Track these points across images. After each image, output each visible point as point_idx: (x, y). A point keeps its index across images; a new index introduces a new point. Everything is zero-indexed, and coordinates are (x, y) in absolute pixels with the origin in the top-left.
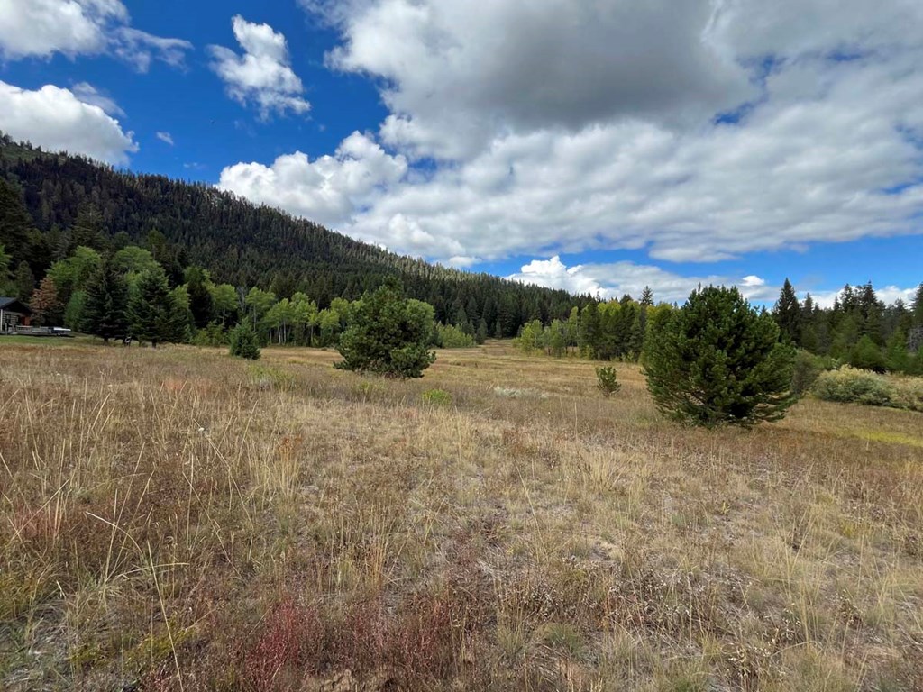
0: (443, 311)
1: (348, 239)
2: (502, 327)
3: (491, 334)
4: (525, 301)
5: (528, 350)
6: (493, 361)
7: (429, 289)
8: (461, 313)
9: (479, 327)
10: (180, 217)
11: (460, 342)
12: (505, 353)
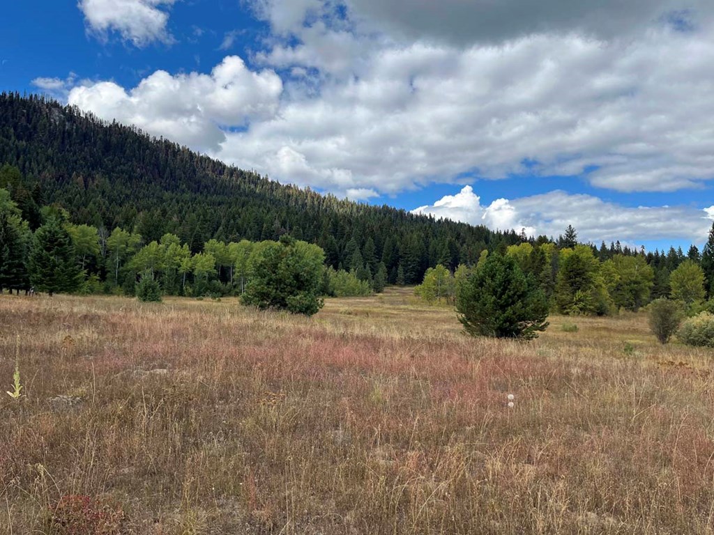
0: (336, 254)
1: (219, 164)
2: (406, 272)
3: (392, 281)
4: (433, 241)
5: (429, 299)
6: (389, 311)
7: (319, 227)
8: (357, 255)
9: (377, 272)
10: (13, 138)
11: (354, 290)
12: (405, 303)
